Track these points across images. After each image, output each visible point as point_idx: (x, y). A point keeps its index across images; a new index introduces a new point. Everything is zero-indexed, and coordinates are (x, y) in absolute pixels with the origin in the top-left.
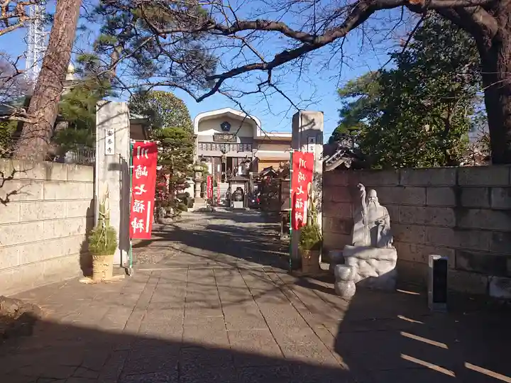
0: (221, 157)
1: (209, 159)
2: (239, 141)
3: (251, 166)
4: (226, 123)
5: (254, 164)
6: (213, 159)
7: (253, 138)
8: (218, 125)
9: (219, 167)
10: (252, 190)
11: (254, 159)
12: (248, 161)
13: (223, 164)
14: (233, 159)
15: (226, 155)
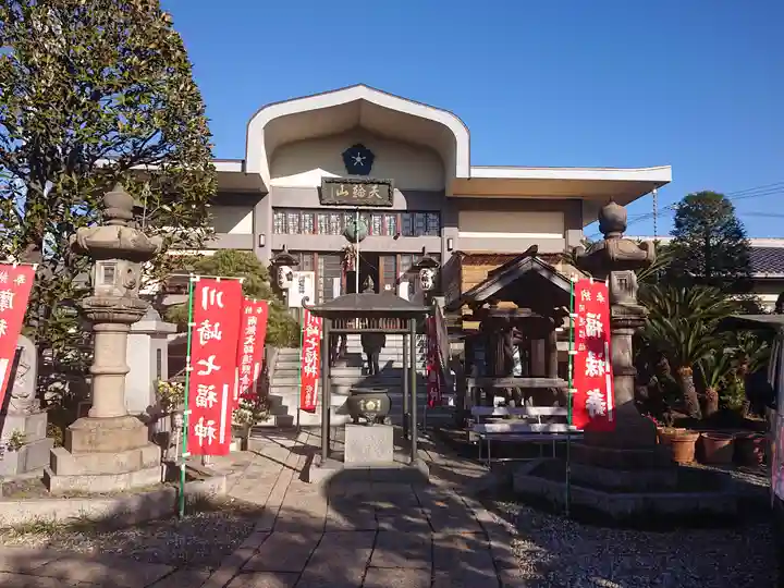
0: (342, 254)
1: (307, 258)
2: (400, 202)
3: (438, 280)
4: (358, 149)
5: (449, 275)
6: (321, 260)
7: (444, 191)
8: (336, 153)
9: (337, 285)
10: (443, 361)
11: (447, 257)
12: (428, 264)
13: (350, 276)
14: (382, 259)
15: (358, 247)
